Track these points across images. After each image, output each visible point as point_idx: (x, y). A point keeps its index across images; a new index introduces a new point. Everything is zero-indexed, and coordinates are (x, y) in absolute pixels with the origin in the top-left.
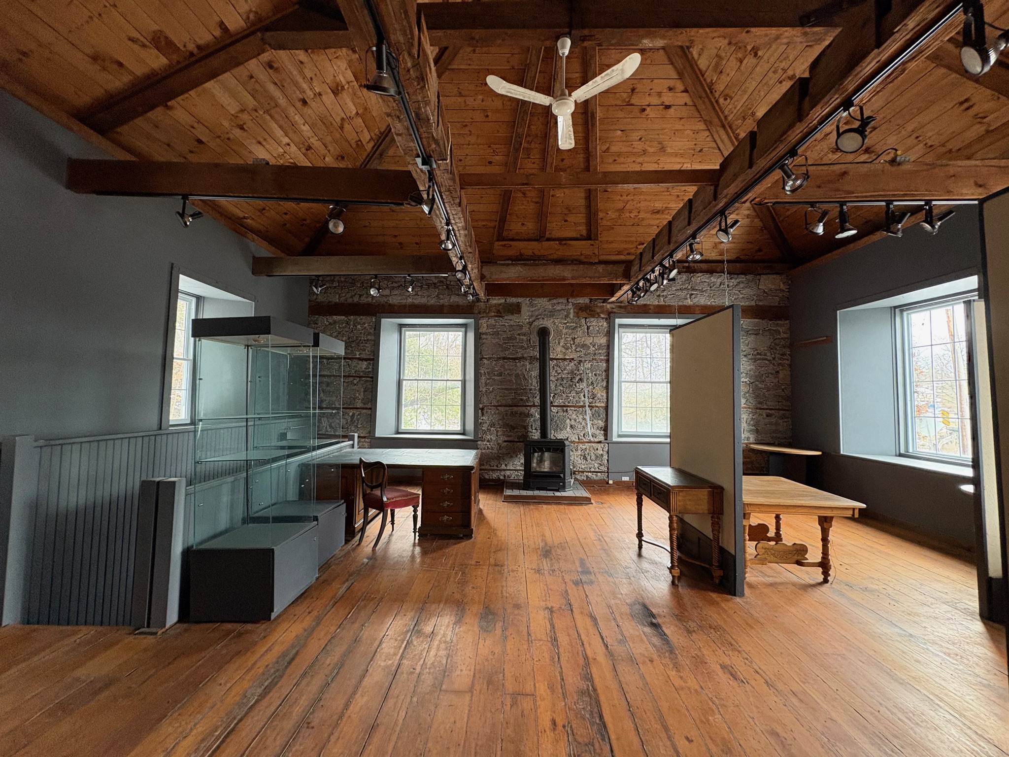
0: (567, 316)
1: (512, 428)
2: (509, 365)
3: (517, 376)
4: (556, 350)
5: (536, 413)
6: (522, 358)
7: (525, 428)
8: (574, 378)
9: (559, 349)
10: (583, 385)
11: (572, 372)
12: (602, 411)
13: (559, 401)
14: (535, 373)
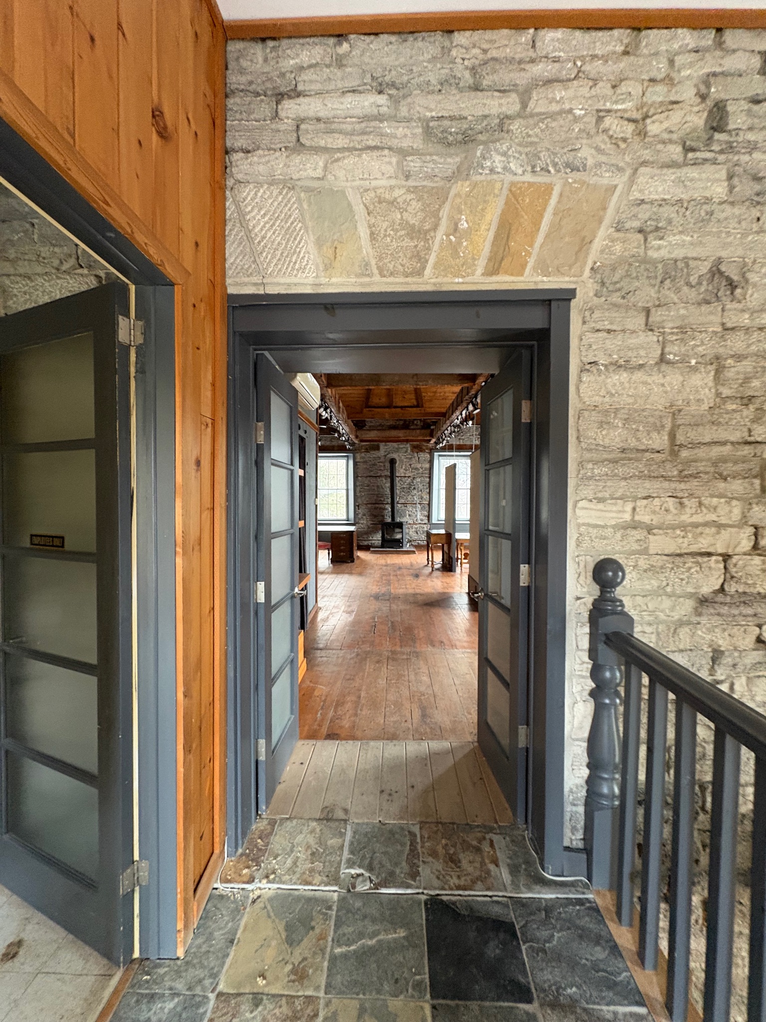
0: (406, 452)
1: (375, 516)
2: (373, 480)
3: (378, 487)
4: (400, 471)
5: (389, 507)
6: (380, 476)
7: (383, 516)
8: (410, 488)
9: (402, 471)
10: (415, 492)
11: (409, 484)
12: (427, 506)
13: (402, 501)
14: (388, 485)
